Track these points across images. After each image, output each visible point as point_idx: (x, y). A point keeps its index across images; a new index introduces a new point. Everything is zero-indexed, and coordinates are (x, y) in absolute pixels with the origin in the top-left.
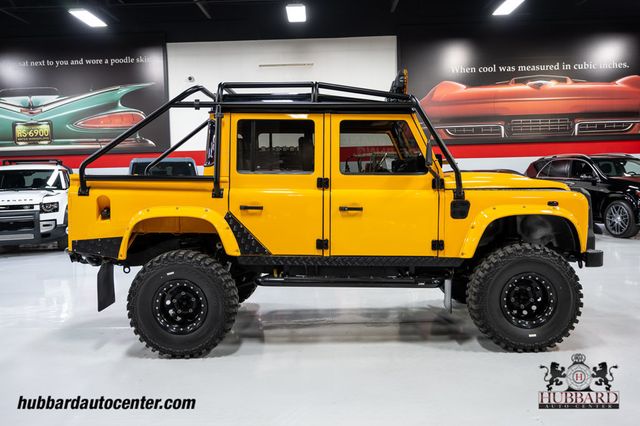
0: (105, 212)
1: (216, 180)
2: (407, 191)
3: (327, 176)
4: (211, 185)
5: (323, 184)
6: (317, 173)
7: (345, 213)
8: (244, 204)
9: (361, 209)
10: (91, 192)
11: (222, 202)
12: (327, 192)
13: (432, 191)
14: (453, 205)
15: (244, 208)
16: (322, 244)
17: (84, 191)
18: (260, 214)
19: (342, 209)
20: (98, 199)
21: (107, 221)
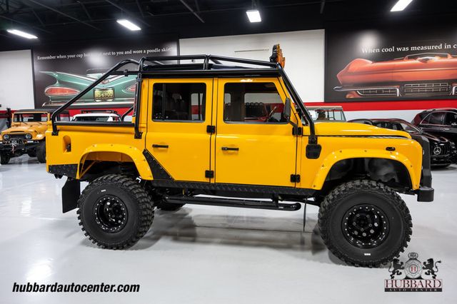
0: (68, 147)
1: (136, 126)
2: (272, 137)
3: (214, 124)
4: (132, 130)
5: (211, 130)
6: (207, 122)
7: (226, 152)
8: (156, 144)
9: (237, 149)
10: (60, 133)
11: (141, 141)
12: (213, 136)
13: (292, 136)
14: (308, 148)
15: (155, 146)
16: (209, 174)
17: (55, 132)
18: (166, 151)
19: (223, 149)
20: (64, 138)
21: (69, 153)
